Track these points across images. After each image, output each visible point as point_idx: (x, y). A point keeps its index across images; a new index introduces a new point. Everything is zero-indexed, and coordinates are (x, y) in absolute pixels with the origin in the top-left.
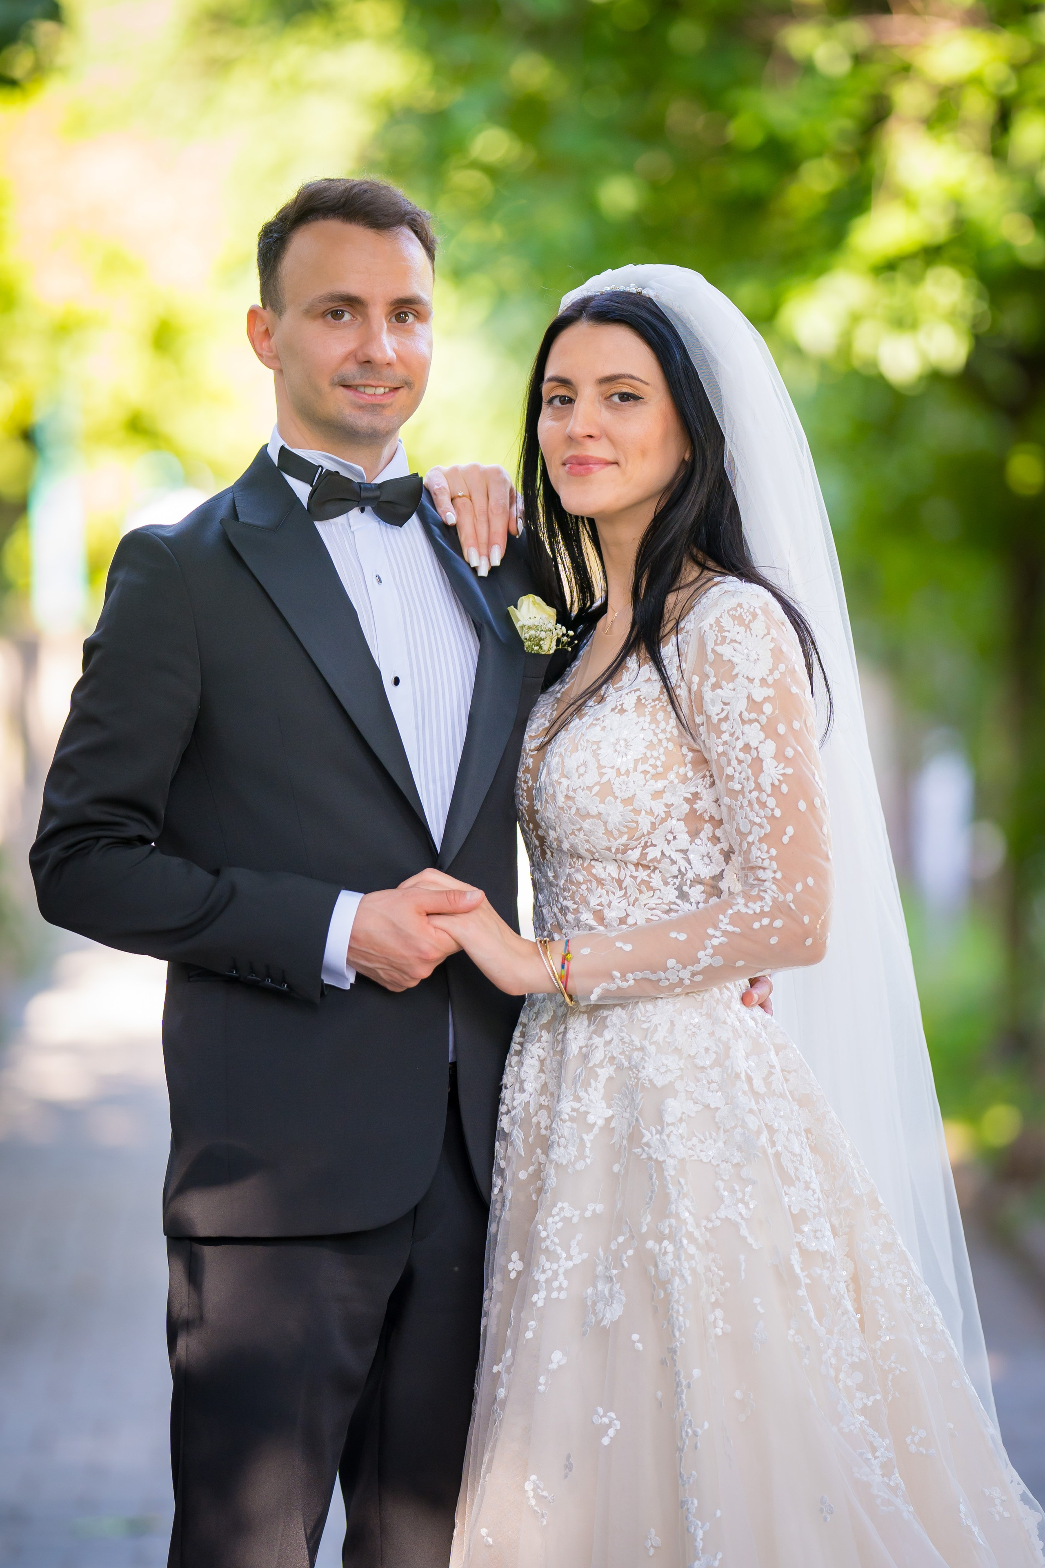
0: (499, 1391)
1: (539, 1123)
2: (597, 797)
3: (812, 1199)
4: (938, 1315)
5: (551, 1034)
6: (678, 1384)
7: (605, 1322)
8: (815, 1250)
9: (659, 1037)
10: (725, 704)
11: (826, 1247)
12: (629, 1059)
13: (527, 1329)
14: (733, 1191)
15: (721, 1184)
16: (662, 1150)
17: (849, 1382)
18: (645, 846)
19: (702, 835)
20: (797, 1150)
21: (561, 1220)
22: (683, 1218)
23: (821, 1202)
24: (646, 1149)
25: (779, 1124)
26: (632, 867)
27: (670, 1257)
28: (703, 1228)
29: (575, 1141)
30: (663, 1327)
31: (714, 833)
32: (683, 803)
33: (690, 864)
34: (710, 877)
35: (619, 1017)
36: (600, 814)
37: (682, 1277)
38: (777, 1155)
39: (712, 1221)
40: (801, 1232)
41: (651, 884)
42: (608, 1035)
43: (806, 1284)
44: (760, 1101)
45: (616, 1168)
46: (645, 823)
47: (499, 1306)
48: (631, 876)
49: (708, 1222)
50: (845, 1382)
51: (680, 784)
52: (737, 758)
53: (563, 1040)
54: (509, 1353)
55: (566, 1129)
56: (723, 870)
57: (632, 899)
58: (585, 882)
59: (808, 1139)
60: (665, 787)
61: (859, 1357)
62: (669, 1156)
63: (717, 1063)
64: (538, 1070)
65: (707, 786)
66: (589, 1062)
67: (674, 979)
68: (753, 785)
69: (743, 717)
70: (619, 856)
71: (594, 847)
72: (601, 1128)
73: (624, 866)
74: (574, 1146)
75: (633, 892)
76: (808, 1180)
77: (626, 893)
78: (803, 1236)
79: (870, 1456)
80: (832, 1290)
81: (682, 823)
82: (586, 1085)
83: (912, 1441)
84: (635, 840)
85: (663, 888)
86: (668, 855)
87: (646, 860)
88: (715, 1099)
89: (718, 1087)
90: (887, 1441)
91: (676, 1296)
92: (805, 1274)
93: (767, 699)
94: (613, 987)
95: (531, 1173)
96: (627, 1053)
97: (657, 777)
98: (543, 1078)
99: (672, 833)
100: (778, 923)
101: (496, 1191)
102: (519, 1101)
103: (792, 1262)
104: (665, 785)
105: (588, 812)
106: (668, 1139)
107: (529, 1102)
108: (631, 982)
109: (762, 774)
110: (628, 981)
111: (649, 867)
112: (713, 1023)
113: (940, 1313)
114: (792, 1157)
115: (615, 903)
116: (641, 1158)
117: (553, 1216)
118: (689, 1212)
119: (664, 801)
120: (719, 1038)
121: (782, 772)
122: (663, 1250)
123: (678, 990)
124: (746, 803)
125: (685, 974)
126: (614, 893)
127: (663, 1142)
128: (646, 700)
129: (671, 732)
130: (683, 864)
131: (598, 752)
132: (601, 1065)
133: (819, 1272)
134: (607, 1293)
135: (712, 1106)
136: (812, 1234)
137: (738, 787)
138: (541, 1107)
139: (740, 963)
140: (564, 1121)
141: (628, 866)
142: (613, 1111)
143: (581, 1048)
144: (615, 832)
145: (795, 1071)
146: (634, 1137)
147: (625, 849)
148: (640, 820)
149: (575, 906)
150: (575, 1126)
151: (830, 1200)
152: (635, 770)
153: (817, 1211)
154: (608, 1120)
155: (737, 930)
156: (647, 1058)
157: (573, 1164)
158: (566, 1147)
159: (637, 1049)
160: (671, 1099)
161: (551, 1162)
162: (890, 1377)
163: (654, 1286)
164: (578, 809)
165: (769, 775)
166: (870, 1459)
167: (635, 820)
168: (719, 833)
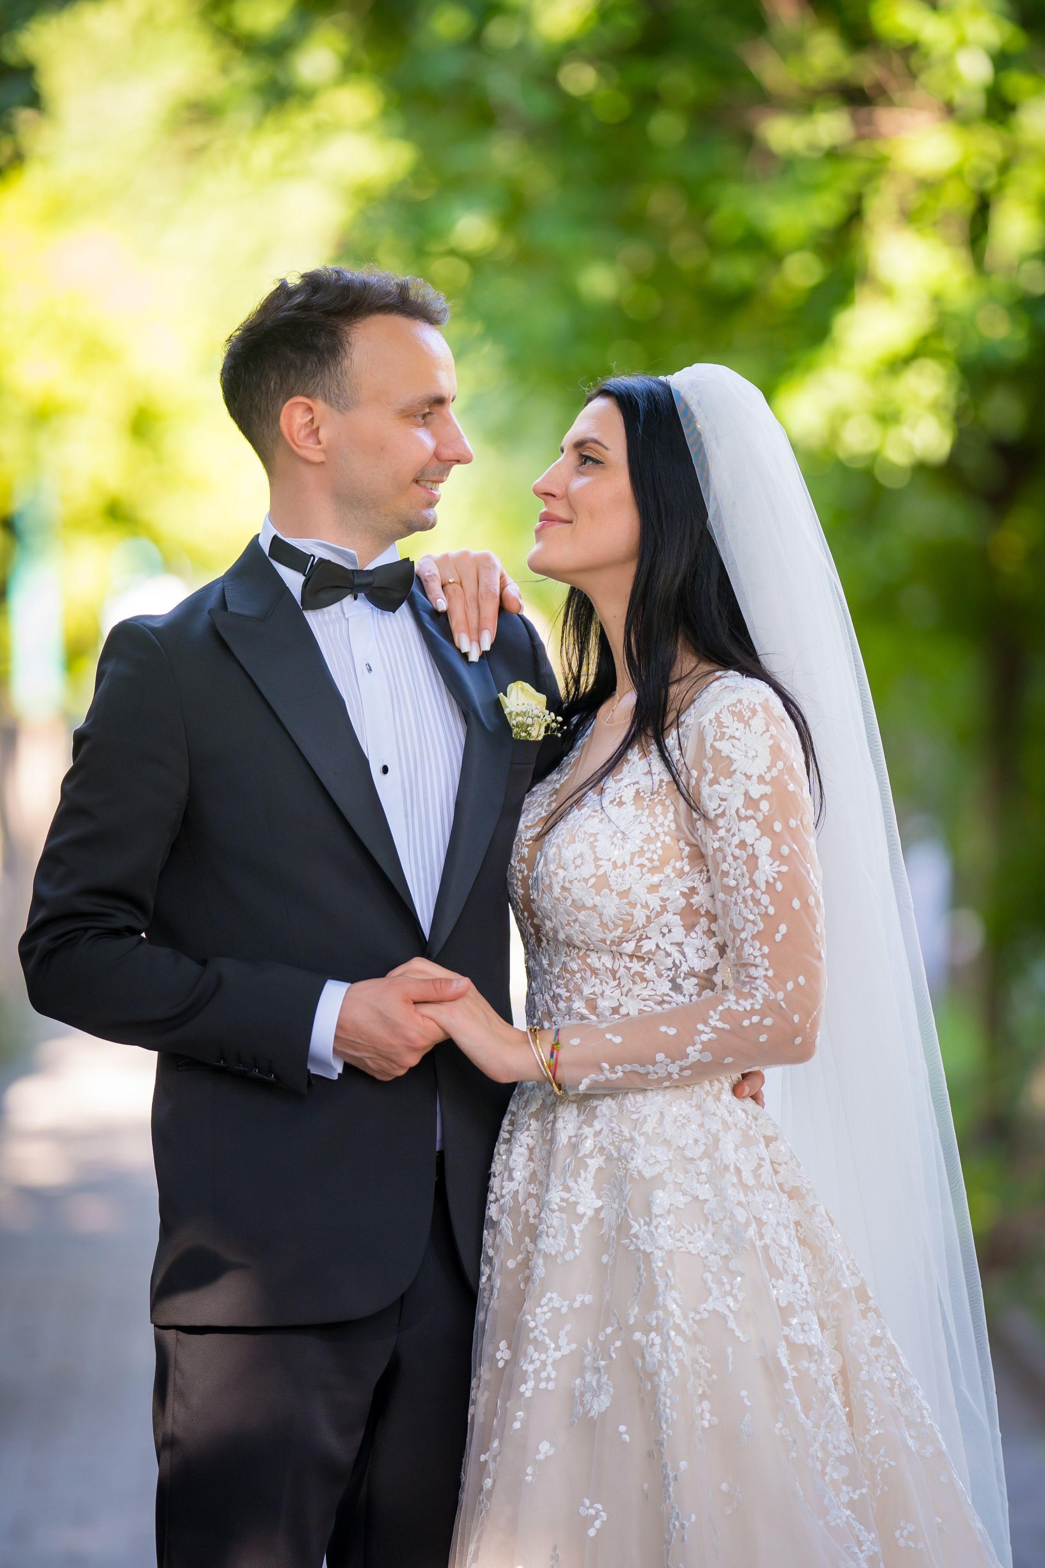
0: (486, 1482)
1: (527, 1211)
2: (593, 890)
3: (800, 1292)
4: (927, 1409)
5: (540, 1122)
6: (666, 1477)
7: (592, 1414)
8: (803, 1343)
9: (648, 1127)
10: (722, 800)
11: (813, 1341)
12: (619, 1149)
13: (515, 1419)
14: (721, 1284)
15: (709, 1276)
16: (649, 1241)
17: (835, 1476)
18: (640, 939)
19: (697, 929)
20: (785, 1242)
21: (549, 1311)
22: (670, 1310)
23: (808, 1296)
24: (634, 1240)
25: (768, 1216)
26: (627, 959)
27: (657, 1349)
28: (691, 1320)
29: (564, 1232)
30: (650, 1419)
31: (709, 927)
32: (679, 898)
33: (685, 957)
34: (704, 970)
35: (609, 1107)
36: (595, 906)
37: (669, 1369)
38: (766, 1248)
39: (699, 1313)
40: (789, 1325)
41: (645, 976)
42: (597, 1126)
43: (794, 1377)
44: (749, 1193)
45: (605, 1259)
46: (640, 916)
47: (486, 1394)
48: (625, 967)
49: (696, 1314)
50: (832, 1475)
51: (677, 878)
52: (732, 854)
53: (552, 1130)
54: (496, 1444)
55: (555, 1219)
56: (717, 964)
57: (625, 990)
58: (579, 971)
59: (797, 1231)
60: (661, 881)
61: (845, 1451)
62: (657, 1248)
63: (706, 1155)
64: (527, 1159)
65: (704, 881)
66: (578, 1152)
67: (663, 1073)
68: (748, 882)
69: (740, 814)
70: (614, 948)
71: (589, 939)
72: (590, 1219)
73: (619, 957)
74: (563, 1237)
75: (626, 983)
76: (796, 1273)
77: (619, 984)
78: (790, 1329)
79: (857, 1550)
80: (819, 1383)
81: (678, 917)
82: (576, 1175)
83: (901, 1536)
84: (630, 933)
85: (656, 979)
86: (663, 948)
87: (641, 952)
88: (705, 1191)
89: (707, 1179)
90: (873, 1535)
91: (663, 1388)
92: (792, 1367)
93: (763, 796)
94: (601, 1078)
95: (520, 1262)
96: (617, 1143)
97: (653, 870)
98: (532, 1167)
99: (668, 927)
100: (768, 1022)
101: (484, 1279)
102: (508, 1190)
103: (778, 1356)
104: (661, 879)
105: (584, 904)
106: (656, 1230)
107: (517, 1191)
108: (620, 1074)
109: (757, 872)
110: (616, 1073)
111: (644, 959)
112: (703, 1115)
113: (928, 1407)
114: (781, 1251)
115: (608, 993)
116: (629, 1249)
117: (542, 1307)
118: (677, 1303)
119: (660, 895)
120: (709, 1130)
121: (777, 869)
122: (650, 1342)
123: (666, 1084)
124: (740, 900)
125: (674, 1069)
126: (607, 983)
127: (651, 1234)
128: (645, 794)
129: (669, 826)
130: (677, 956)
131: (595, 844)
132: (591, 1156)
133: (806, 1365)
134: (594, 1384)
135: (701, 1198)
136: (799, 1327)
137: (733, 883)
138: (530, 1195)
139: (729, 1060)
140: (553, 1211)
141: (623, 957)
142: (603, 1201)
143: (570, 1137)
144: (610, 925)
145: (786, 1163)
146: (623, 1228)
147: (621, 941)
148: (635, 913)
149: (568, 994)
150: (564, 1216)
151: (819, 1293)
152: (632, 863)
153: (804, 1304)
154: (598, 1211)
155: (727, 1026)
156: (635, 1149)
157: (563, 1255)
158: (554, 1237)
159: (626, 1140)
160: (659, 1191)
161: (539, 1251)
162: (879, 1471)
163: (641, 1377)
164: (573, 901)
165: (764, 872)
166: (857, 1553)
167: (630, 913)
168: (714, 927)
